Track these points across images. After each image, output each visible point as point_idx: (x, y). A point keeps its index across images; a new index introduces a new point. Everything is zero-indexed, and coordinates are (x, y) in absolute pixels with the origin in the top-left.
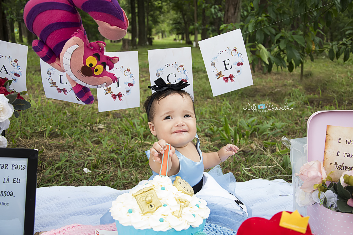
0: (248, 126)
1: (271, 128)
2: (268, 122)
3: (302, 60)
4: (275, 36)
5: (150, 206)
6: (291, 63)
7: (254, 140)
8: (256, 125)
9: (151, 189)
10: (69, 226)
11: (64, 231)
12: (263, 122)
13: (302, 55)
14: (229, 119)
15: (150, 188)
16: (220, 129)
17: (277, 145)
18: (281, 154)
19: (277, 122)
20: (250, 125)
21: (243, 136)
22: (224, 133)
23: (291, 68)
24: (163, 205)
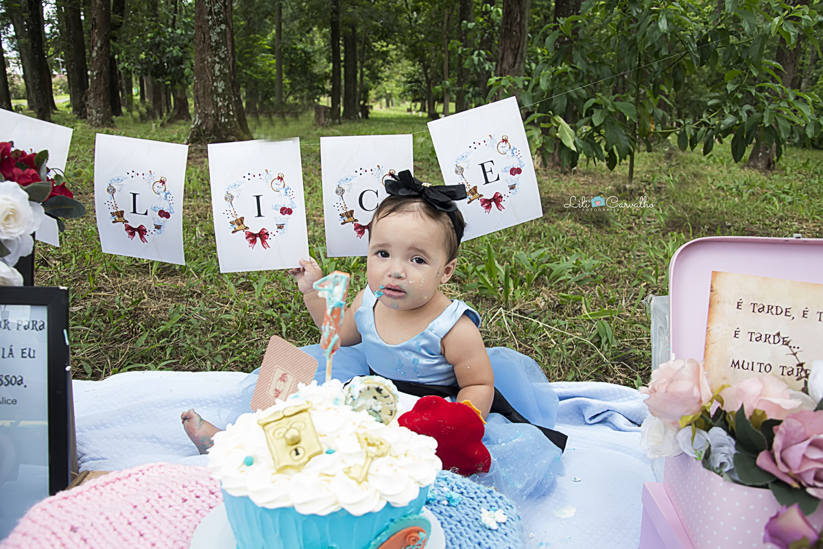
0: (532, 264)
1: (573, 268)
2: (568, 258)
3: (631, 148)
4: (585, 101)
5: (294, 453)
6: (611, 153)
7: (542, 290)
8: (547, 263)
9: (301, 412)
10: (152, 465)
11: (141, 473)
12: (560, 257)
13: (632, 139)
14: (497, 251)
15: (301, 408)
16: (479, 268)
17: (583, 301)
18: (590, 318)
19: (585, 259)
20: (534, 263)
21: (521, 283)
22: (486, 277)
23: (612, 163)
24: (325, 449)
